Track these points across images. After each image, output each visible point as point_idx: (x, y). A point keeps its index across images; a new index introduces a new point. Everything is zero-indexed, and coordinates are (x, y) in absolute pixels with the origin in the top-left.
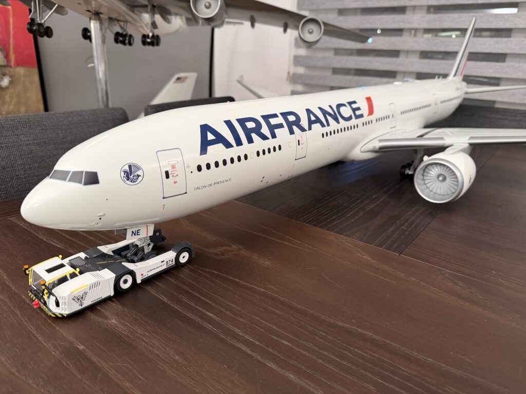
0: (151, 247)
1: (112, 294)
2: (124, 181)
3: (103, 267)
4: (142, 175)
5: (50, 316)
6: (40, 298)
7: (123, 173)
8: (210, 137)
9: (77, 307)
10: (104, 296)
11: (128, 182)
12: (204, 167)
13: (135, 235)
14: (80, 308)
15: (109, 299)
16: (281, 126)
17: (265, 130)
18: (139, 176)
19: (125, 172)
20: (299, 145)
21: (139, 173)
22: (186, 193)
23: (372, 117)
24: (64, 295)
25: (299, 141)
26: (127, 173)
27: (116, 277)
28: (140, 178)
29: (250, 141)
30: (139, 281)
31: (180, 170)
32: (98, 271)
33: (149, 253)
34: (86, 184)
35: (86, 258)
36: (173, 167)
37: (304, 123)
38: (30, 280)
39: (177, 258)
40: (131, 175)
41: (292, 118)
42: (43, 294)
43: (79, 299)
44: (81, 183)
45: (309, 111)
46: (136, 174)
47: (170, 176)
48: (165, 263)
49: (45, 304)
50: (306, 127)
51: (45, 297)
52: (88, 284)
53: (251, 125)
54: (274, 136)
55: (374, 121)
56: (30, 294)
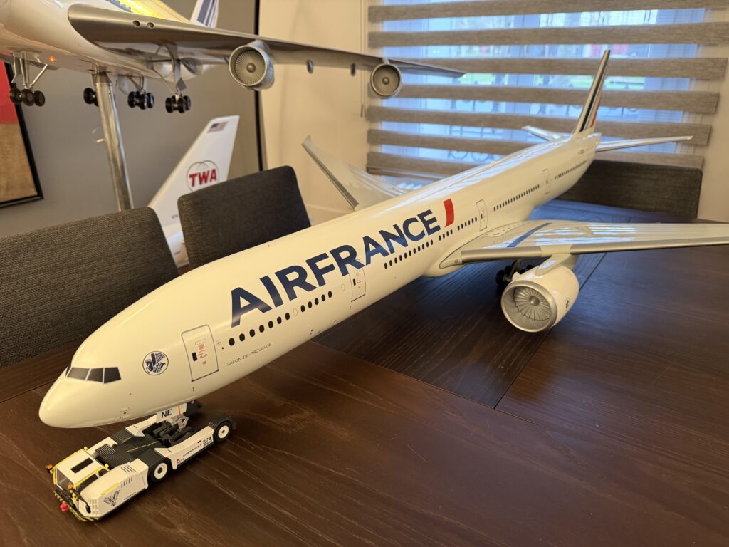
0: (186, 422)
1: (146, 486)
2: (148, 373)
3: (134, 456)
4: (167, 363)
5: (81, 521)
6: (69, 501)
7: (145, 365)
8: (244, 303)
9: (109, 508)
10: (138, 490)
11: (152, 373)
12: (237, 340)
13: (165, 416)
14: (113, 508)
15: (143, 493)
16: (331, 268)
17: (311, 278)
18: (163, 364)
19: (147, 363)
20: (355, 284)
21: (164, 360)
22: (218, 370)
23: (453, 226)
24: (94, 498)
25: (354, 280)
26: (150, 363)
27: (149, 469)
28: (164, 366)
29: (292, 296)
30: (175, 467)
31: (209, 349)
32: (129, 463)
33: (184, 429)
34: (105, 382)
35: (114, 446)
36: (201, 347)
37: (361, 257)
38: (55, 480)
39: (216, 435)
40: (154, 364)
41: (345, 255)
42: (71, 497)
43: (110, 500)
44: (101, 381)
45: (367, 240)
46: (159, 363)
47: (198, 357)
48: (202, 442)
49: (74, 507)
50: (363, 261)
51: (74, 500)
52: (119, 482)
53: (293, 276)
54: (322, 283)
55: (455, 230)
56: (56, 494)
